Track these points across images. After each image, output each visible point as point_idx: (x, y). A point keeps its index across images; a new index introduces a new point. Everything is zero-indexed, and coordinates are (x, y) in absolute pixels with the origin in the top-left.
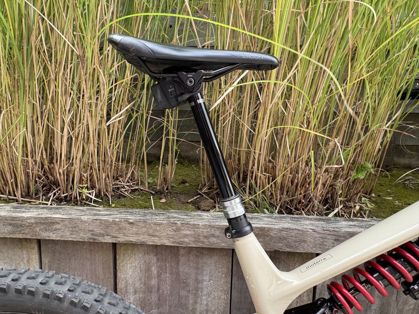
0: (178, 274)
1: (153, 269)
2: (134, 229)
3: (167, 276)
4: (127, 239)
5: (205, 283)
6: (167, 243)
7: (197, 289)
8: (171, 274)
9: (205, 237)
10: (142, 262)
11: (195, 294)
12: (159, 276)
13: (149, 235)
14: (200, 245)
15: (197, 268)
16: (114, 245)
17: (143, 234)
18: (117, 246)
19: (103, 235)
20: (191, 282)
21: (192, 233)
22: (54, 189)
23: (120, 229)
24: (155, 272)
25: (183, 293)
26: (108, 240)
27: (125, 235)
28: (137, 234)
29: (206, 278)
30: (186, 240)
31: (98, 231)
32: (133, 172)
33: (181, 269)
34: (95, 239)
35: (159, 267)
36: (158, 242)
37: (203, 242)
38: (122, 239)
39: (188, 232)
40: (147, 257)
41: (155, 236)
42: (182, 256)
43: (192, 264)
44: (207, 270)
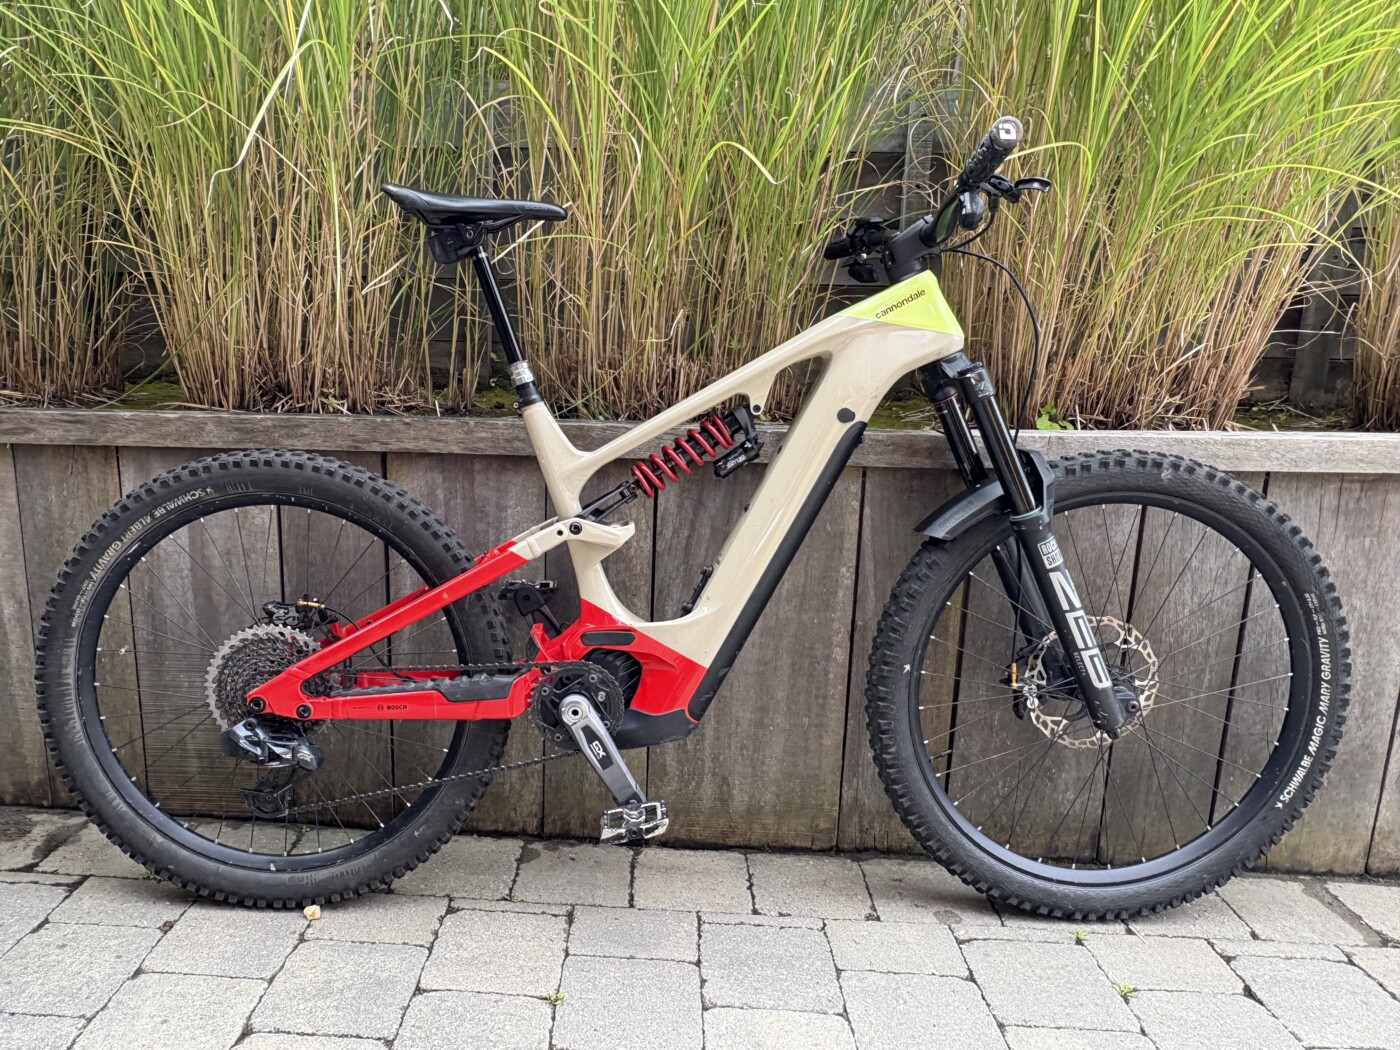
0: (473, 499)
1: (438, 492)
2: (412, 433)
3: (458, 503)
4: (402, 445)
5: (510, 511)
6: (456, 449)
7: (500, 520)
8: (464, 499)
9: (507, 441)
10: (423, 483)
11: (497, 528)
12: (447, 503)
13: (432, 439)
14: (501, 452)
15: (499, 490)
16: (384, 456)
17: (424, 439)
18: (389, 459)
19: (368, 442)
20: (491, 510)
21: (490, 435)
22: (281, 399)
23: (392, 432)
24: (441, 497)
25: (481, 526)
26: (376, 447)
27: (399, 440)
28: (414, 438)
29: (511, 503)
30: (482, 445)
31: (361, 435)
32: (407, 381)
33: (477, 491)
34: (356, 447)
35: (446, 489)
36: (444, 449)
37: (504, 448)
38: (394, 446)
39: (484, 435)
40: (429, 476)
41: (440, 441)
42: (479, 473)
43: (492, 484)
44: (514, 491)
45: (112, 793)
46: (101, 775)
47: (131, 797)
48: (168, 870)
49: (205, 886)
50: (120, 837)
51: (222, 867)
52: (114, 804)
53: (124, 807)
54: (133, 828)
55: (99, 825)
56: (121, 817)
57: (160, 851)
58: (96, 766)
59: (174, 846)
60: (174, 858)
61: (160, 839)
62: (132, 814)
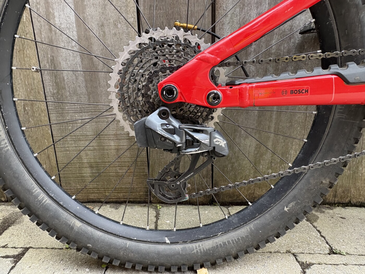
45: (37, 190)
46: (27, 176)
47: (53, 192)
48: (87, 248)
49: (117, 259)
50: (47, 224)
51: (129, 243)
52: (40, 198)
53: (47, 201)
54: (56, 217)
55: (29, 216)
56: (46, 208)
57: (80, 233)
58: (22, 168)
59: (90, 229)
60: (90, 238)
61: (78, 224)
62: (54, 206)
